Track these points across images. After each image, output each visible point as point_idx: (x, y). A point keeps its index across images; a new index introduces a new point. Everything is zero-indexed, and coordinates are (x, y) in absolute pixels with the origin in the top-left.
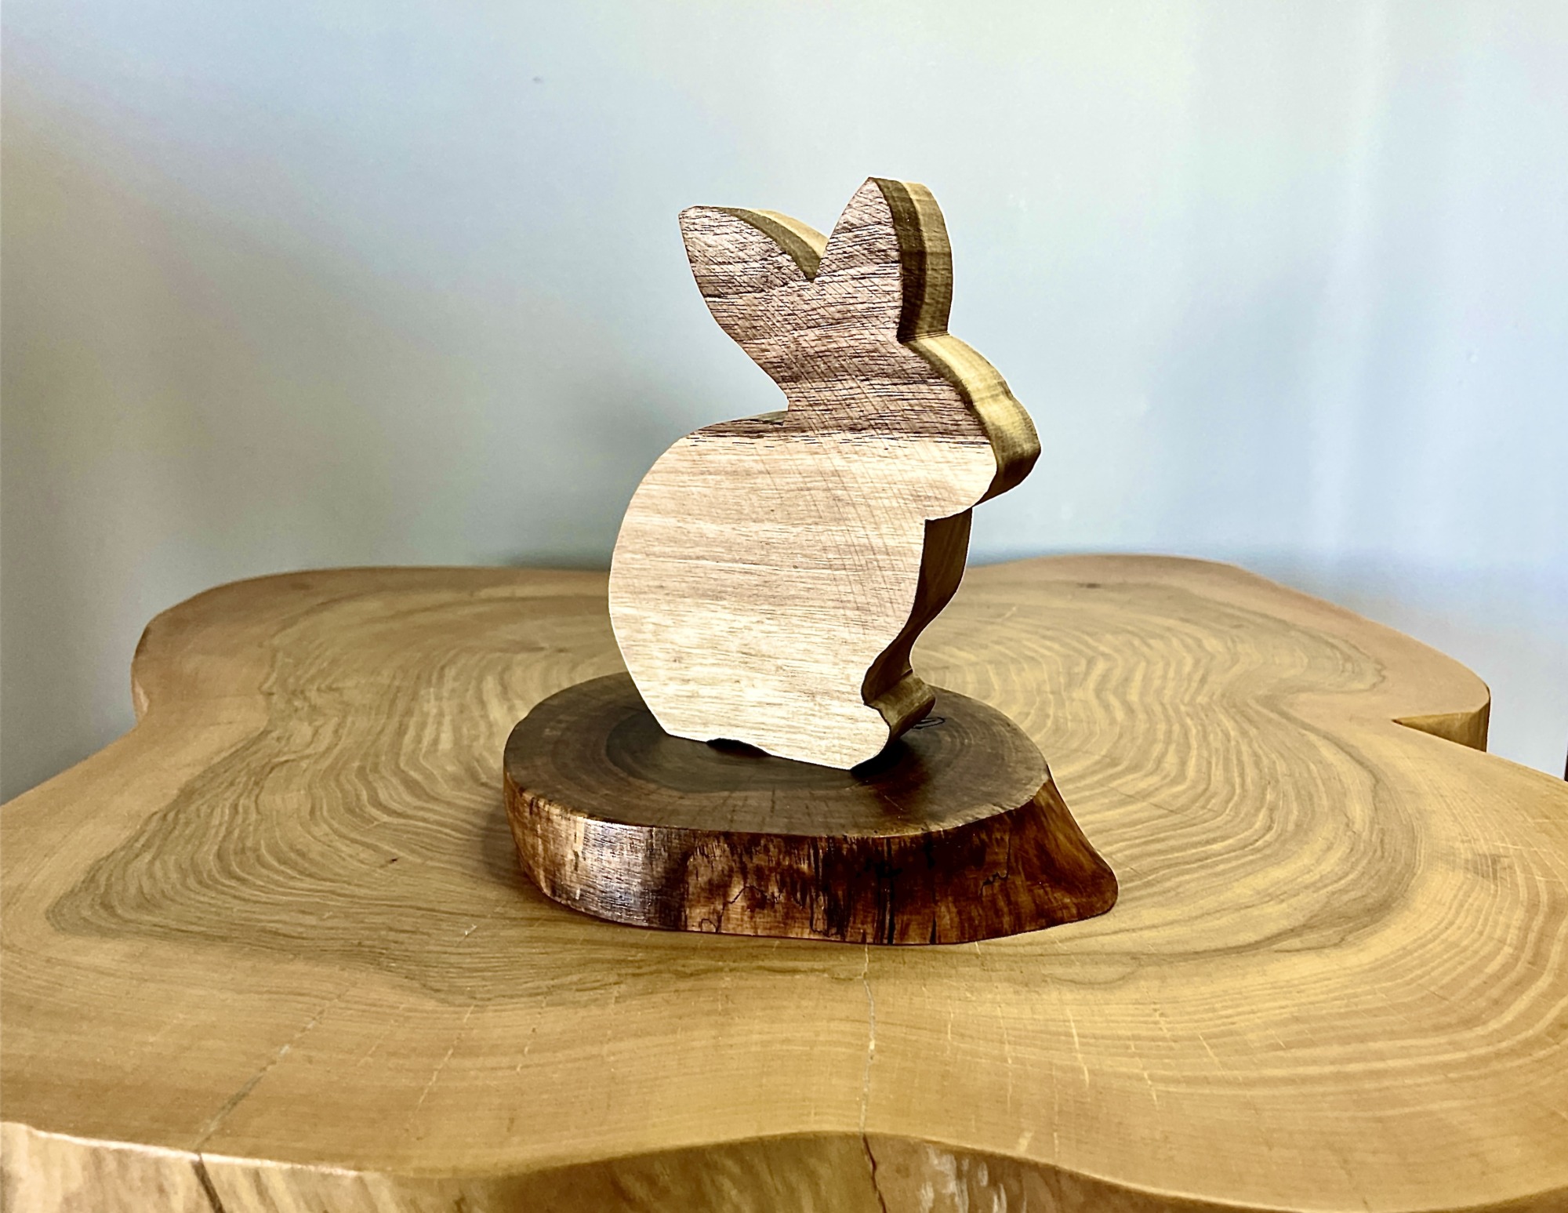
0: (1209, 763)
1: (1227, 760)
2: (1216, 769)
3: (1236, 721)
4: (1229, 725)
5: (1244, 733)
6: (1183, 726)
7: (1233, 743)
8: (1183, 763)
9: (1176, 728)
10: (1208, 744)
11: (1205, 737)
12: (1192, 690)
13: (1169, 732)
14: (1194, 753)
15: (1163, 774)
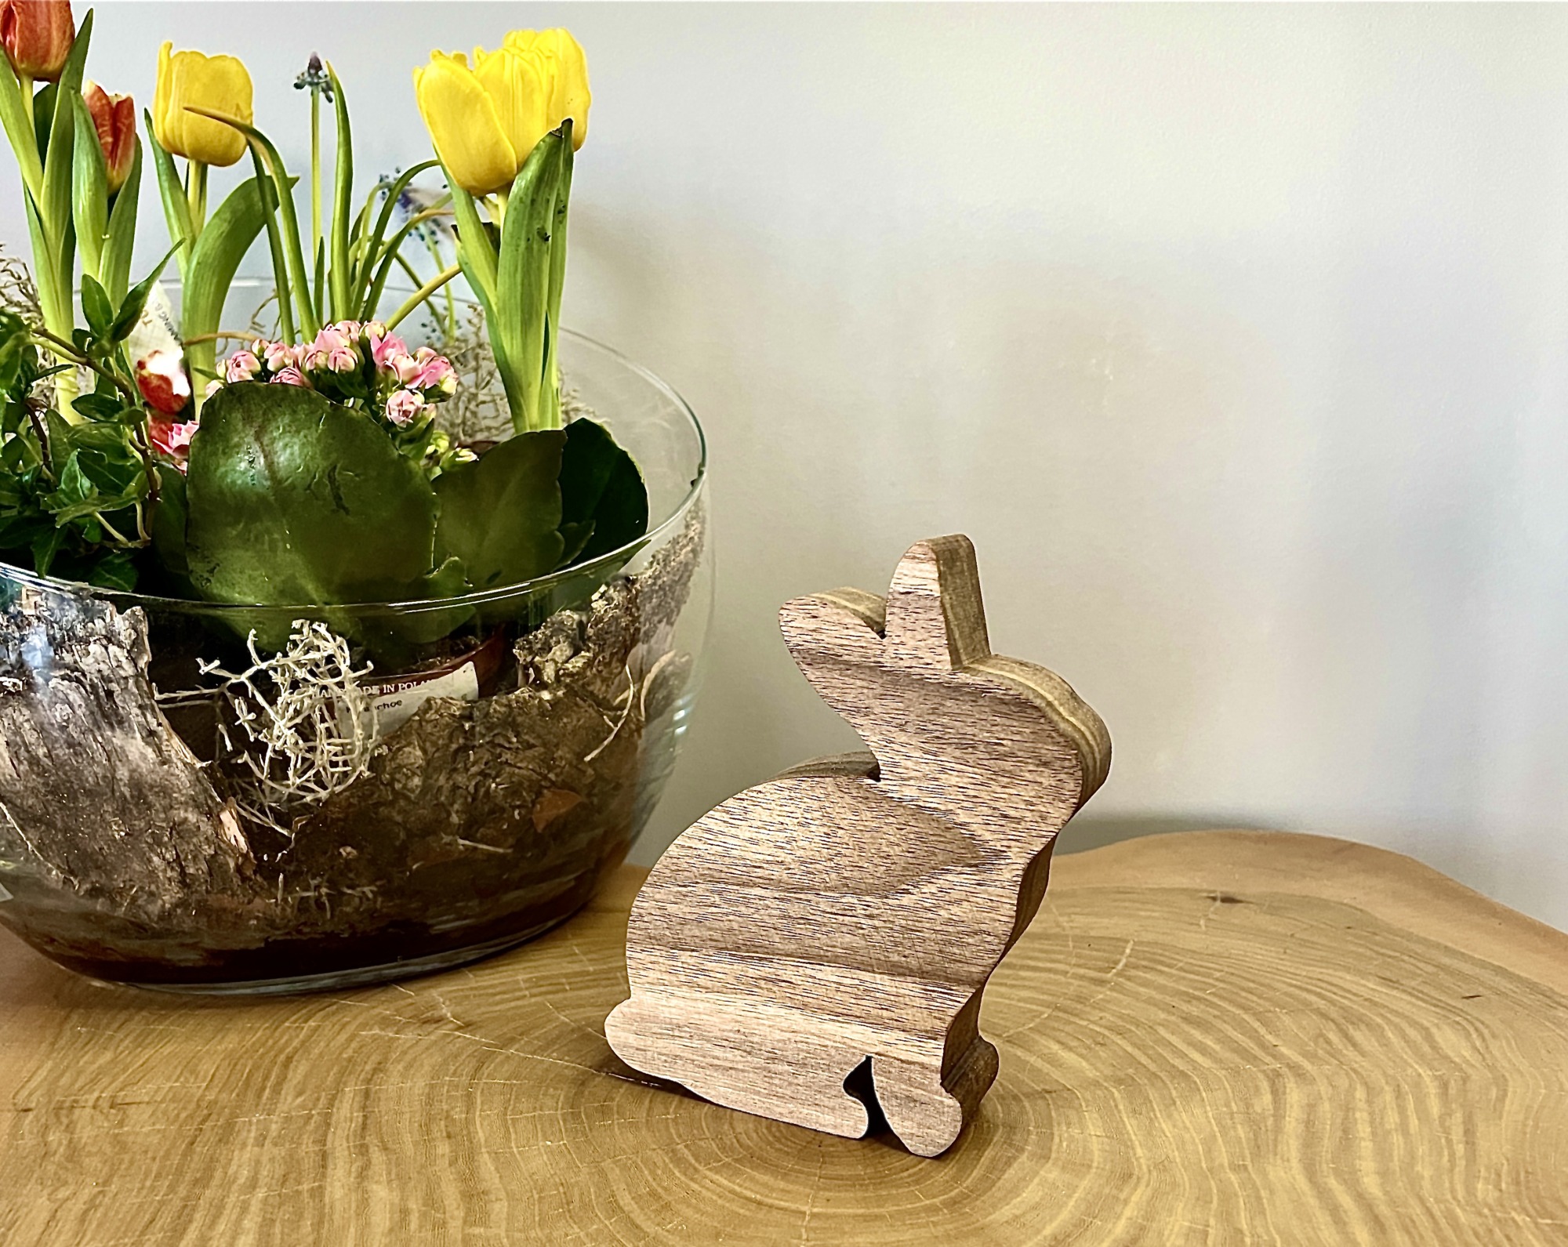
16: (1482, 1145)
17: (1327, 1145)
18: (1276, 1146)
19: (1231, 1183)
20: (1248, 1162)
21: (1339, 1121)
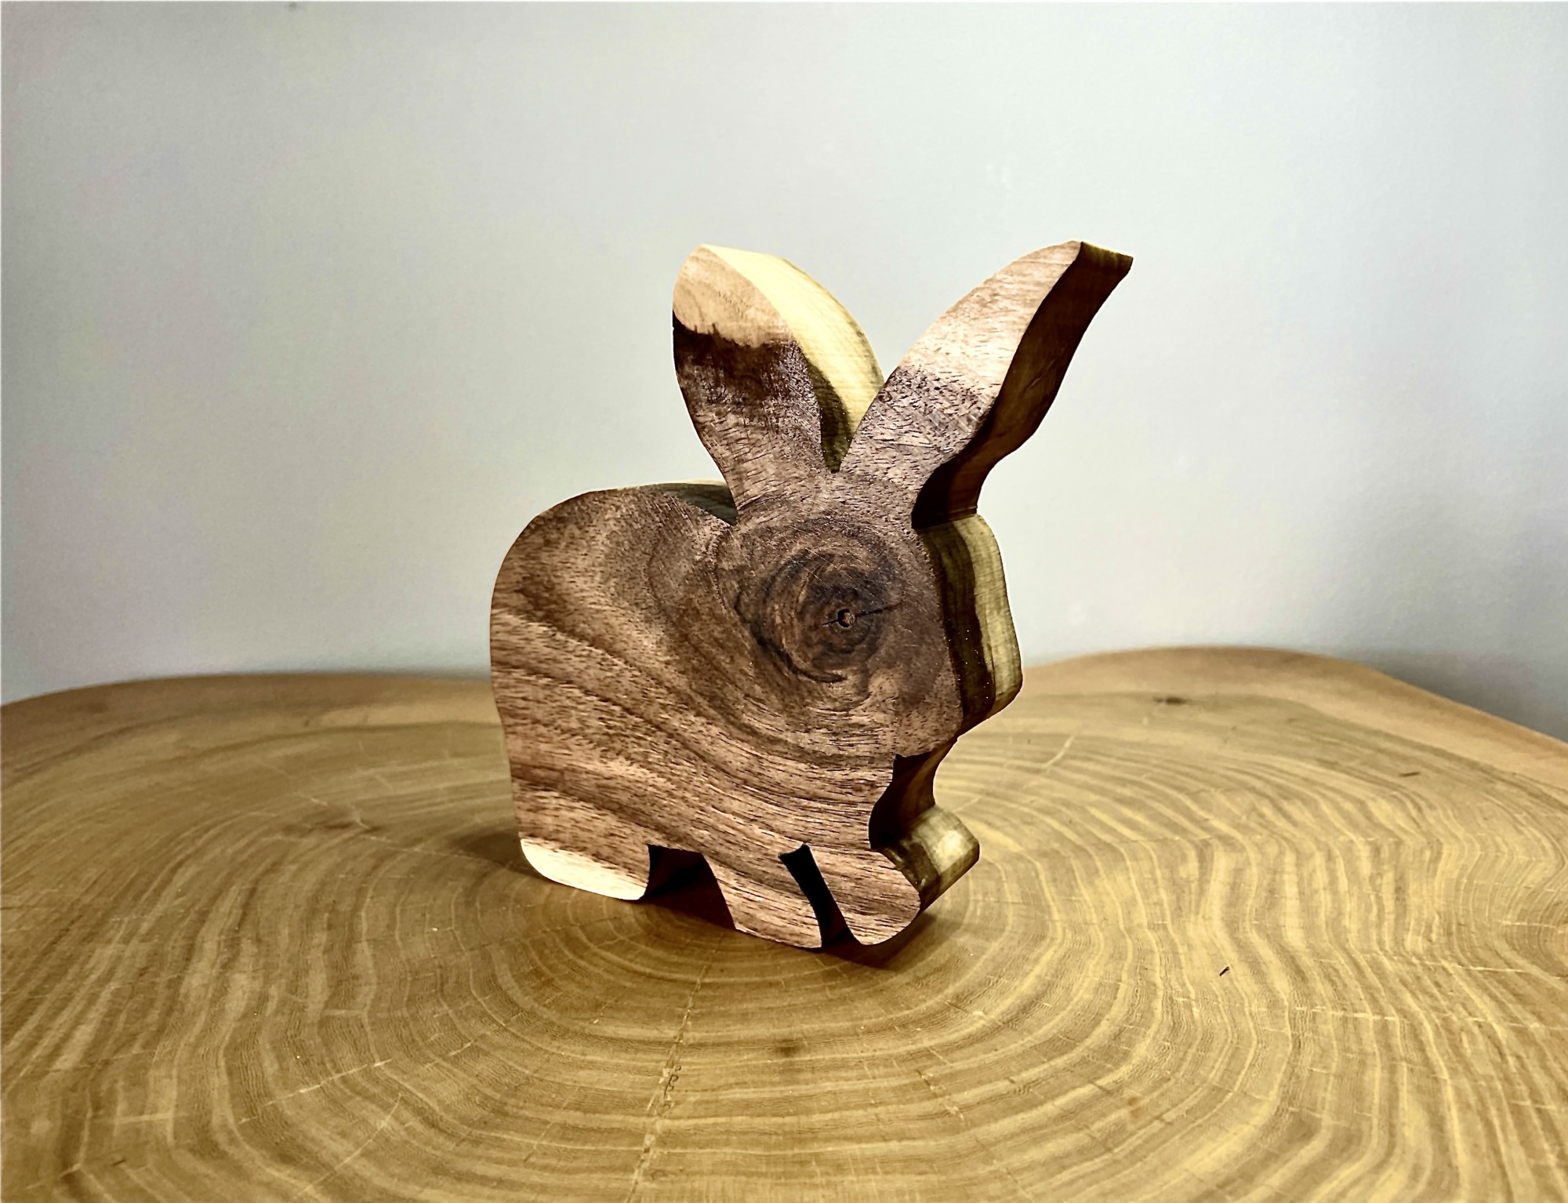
0: (1488, 1124)
1: (1517, 1111)
2: (1506, 1140)
3: (1493, 998)
4: (1486, 1008)
5: (1521, 1033)
6: (1404, 1013)
7: (1511, 1060)
8: (1437, 1124)
9: (1394, 1018)
10: (1468, 1068)
11: (1456, 1047)
12: (1390, 919)
13: (1384, 1029)
14: (1449, 1094)
15: (1410, 1159)
16: (1413, 900)
17: (1251, 904)
18: (1198, 906)
19: (1149, 942)
20: (1168, 922)
21: (1265, 883)
